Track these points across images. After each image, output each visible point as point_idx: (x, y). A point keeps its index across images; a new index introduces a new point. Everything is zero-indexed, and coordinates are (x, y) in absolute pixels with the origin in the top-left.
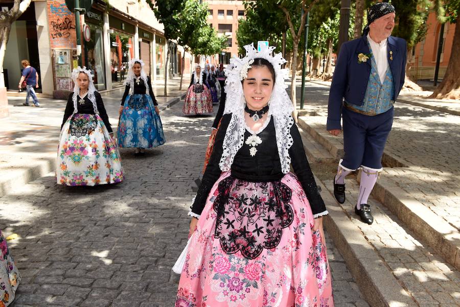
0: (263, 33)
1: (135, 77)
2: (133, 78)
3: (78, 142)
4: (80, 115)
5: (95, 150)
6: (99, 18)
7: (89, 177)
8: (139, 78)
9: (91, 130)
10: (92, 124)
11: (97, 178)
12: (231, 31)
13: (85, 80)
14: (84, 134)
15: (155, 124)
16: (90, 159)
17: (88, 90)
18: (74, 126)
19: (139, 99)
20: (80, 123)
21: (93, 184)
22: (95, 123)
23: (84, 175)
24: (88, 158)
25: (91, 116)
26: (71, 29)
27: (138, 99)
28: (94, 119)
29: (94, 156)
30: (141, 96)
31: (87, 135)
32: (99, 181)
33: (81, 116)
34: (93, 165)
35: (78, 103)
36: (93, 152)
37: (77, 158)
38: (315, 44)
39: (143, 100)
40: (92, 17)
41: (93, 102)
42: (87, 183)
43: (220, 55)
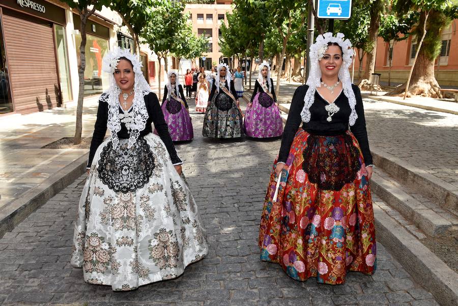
12: (211, 36)
43: (200, 60)
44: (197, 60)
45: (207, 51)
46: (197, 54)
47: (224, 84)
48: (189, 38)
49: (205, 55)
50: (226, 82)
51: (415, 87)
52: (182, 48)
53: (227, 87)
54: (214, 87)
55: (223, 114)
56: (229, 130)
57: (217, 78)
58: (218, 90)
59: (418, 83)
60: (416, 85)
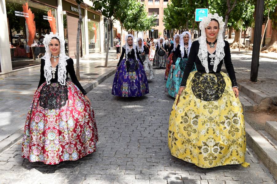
12: (158, 13)
38: (244, 16)
43: (150, 31)
44: (148, 31)
45: (154, 25)
46: (148, 28)
47: (162, 46)
48: (144, 20)
49: (153, 28)
50: (163, 45)
51: (271, 47)
52: (139, 26)
53: (163, 47)
54: (158, 47)
55: (161, 57)
56: (163, 64)
57: (159, 43)
58: (159, 48)
59: (273, 45)
60: (272, 46)
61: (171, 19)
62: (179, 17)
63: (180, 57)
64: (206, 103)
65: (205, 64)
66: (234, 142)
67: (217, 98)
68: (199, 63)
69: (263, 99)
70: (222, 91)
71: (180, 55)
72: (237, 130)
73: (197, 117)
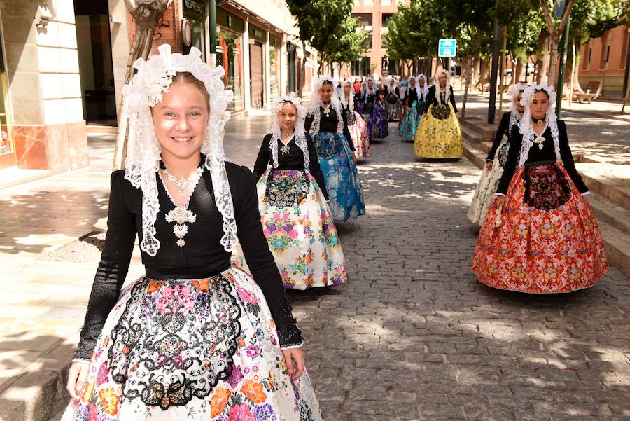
0: (448, 25)
1: (323, 106)
2: (318, 107)
3: (281, 216)
4: (282, 171)
5: (308, 230)
6: (199, 9)
7: (298, 275)
8: (328, 106)
9: (300, 198)
10: (303, 187)
11: (311, 276)
12: (371, 24)
13: (291, 115)
14: (290, 203)
15: (354, 182)
16: (301, 245)
17: (294, 130)
18: (274, 190)
19: (329, 140)
20: (284, 185)
21: (304, 287)
22: (306, 185)
23: (291, 272)
24: (297, 243)
25: (300, 174)
26: (163, 27)
27: (327, 141)
28: (304, 179)
29: (308, 241)
30: (332, 136)
31: (295, 204)
32: (312, 282)
33: (285, 174)
34: (304, 256)
35: (280, 153)
36: (305, 233)
37: (279, 243)
39: (336, 142)
40: (191, 7)
41: (303, 149)
42: (294, 284)
61: (400, 42)
62: (416, 43)
63: (417, 100)
64: (440, 121)
65: (439, 100)
66: (455, 144)
67: (446, 118)
68: (436, 100)
69: (488, 132)
70: (449, 114)
71: (416, 98)
72: (457, 137)
73: (434, 129)
